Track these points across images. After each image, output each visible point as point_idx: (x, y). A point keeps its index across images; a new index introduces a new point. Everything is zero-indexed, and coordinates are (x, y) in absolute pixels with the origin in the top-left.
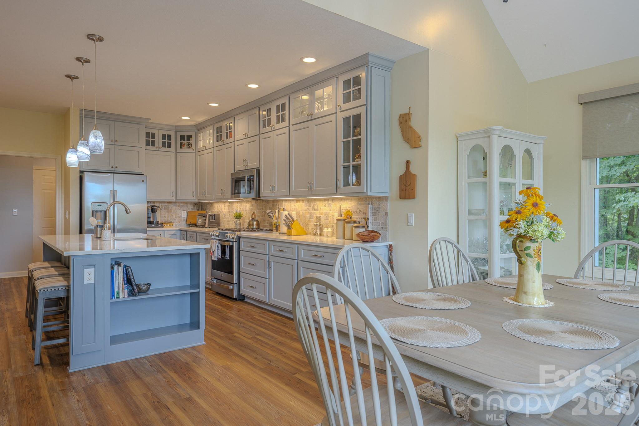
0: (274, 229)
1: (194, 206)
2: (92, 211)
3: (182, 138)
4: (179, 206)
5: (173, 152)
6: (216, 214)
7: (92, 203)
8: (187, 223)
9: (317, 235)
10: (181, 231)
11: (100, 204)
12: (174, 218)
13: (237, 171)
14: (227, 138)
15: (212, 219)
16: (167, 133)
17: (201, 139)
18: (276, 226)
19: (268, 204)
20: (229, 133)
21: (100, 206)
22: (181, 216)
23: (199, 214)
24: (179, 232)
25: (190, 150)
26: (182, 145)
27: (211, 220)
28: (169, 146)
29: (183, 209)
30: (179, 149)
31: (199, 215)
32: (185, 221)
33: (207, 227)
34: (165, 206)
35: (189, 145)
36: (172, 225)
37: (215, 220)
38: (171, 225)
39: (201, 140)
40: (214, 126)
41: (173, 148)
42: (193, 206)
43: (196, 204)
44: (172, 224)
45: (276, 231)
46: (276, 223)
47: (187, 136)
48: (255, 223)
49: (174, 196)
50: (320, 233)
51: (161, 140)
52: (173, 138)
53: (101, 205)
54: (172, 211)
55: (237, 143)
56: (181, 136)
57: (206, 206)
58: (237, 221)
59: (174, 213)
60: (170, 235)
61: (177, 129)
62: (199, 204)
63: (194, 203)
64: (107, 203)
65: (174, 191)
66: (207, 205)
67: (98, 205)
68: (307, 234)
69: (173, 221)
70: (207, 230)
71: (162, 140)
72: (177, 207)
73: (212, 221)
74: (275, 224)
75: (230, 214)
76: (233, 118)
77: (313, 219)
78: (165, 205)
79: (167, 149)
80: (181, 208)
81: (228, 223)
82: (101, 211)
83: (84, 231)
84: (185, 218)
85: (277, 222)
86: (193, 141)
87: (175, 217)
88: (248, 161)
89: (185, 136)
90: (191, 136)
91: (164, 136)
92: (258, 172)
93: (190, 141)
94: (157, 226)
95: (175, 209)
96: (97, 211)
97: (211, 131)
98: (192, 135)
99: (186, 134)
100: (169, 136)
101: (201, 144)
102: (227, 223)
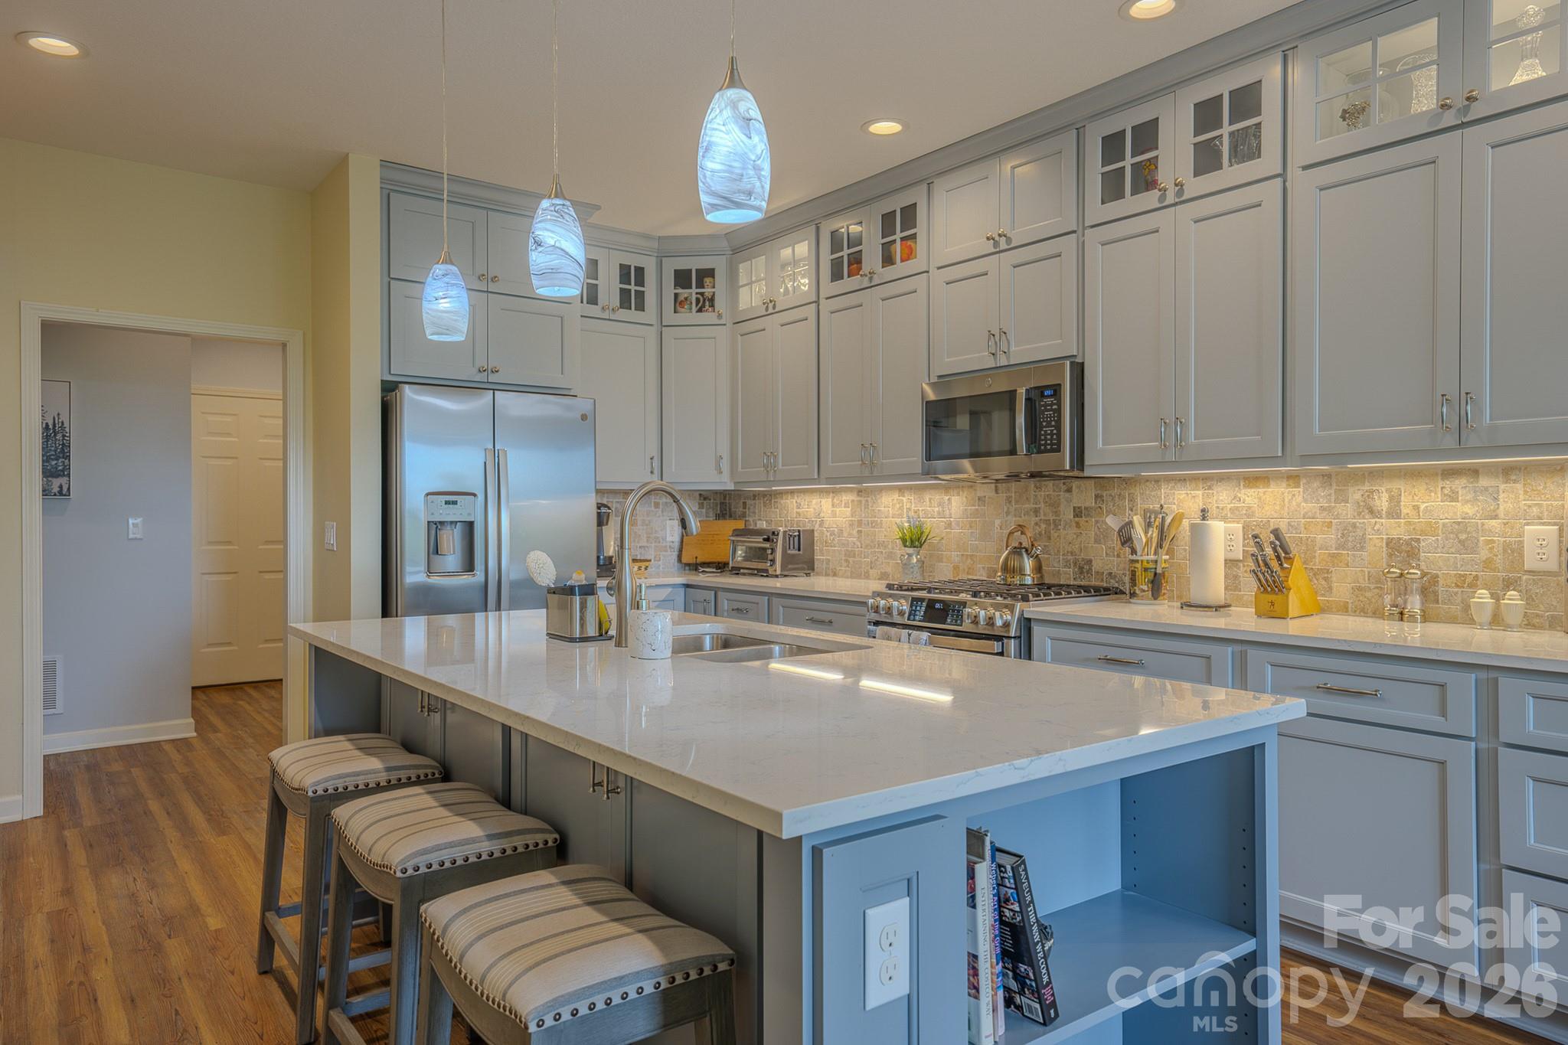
0: (1145, 587)
1: (701, 506)
2: (428, 522)
3: (682, 278)
4: (657, 505)
5: (651, 325)
6: (803, 530)
7: (427, 495)
8: (684, 560)
9: (1412, 619)
10: (688, 589)
11: (451, 497)
12: (645, 544)
13: (940, 377)
14: (888, 260)
15: (792, 547)
16: (634, 261)
17: (754, 279)
18: (1151, 575)
19: (1067, 495)
20: (898, 242)
21: (451, 506)
22: (664, 539)
23: (734, 530)
24: (682, 591)
25: (708, 317)
26: (679, 303)
27: (789, 552)
28: (641, 307)
29: (670, 514)
30: (670, 317)
31: (736, 533)
32: (676, 553)
33: (777, 576)
34: (618, 505)
35: (706, 303)
36: (646, 569)
37: (801, 552)
38: (643, 569)
39: (751, 283)
40: (818, 229)
41: (650, 314)
42: (697, 504)
43: (705, 499)
44: (647, 564)
45: (1153, 595)
46: (1151, 565)
47: (697, 270)
48: (1028, 564)
49: (657, 471)
50: (1422, 610)
51: (616, 286)
52: (650, 278)
53: (455, 503)
54: (639, 523)
55: (939, 277)
56: (675, 270)
57: (744, 503)
58: (910, 555)
59: (645, 527)
60: (657, 603)
61: (665, 248)
62: (715, 500)
63: (700, 495)
64: (474, 495)
65: (655, 453)
66: (749, 502)
67: (447, 503)
68: (1323, 610)
69: (641, 554)
70: (778, 585)
71: (620, 283)
72: (653, 508)
73: (793, 555)
74: (1146, 570)
75: (859, 532)
76: (925, 186)
77: (1362, 548)
78: (618, 502)
79: (632, 314)
80: (662, 512)
81: (851, 560)
82: (454, 523)
83: (401, 600)
84: (677, 545)
85: (1156, 562)
86: (719, 288)
87: (648, 541)
88: (1011, 337)
89: (691, 270)
90: (710, 273)
91: (625, 272)
92: (1079, 371)
93: (703, 288)
94: (607, 570)
95: (648, 515)
96: (440, 522)
97: (803, 249)
98: (713, 270)
99: (694, 264)
100: (640, 271)
101: (749, 298)
102: (846, 561)
